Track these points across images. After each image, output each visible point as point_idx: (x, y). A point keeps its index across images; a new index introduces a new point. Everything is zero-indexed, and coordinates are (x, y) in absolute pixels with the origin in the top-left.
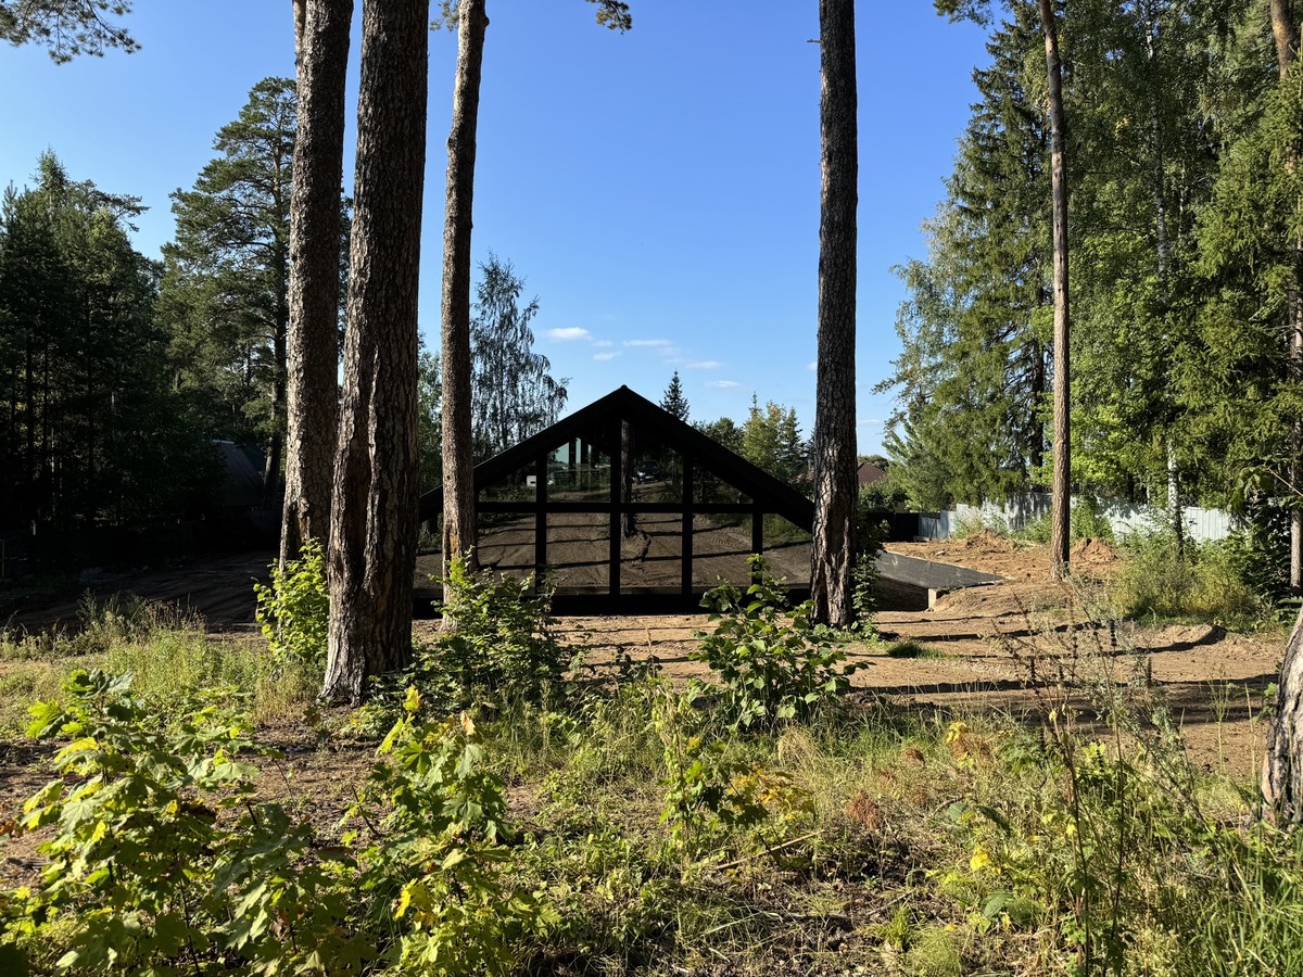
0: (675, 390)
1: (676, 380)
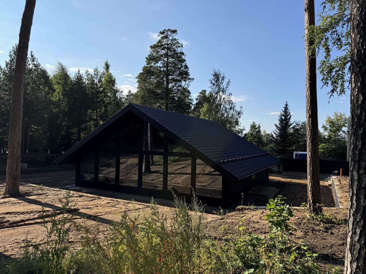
0: (286, 108)
1: (287, 105)
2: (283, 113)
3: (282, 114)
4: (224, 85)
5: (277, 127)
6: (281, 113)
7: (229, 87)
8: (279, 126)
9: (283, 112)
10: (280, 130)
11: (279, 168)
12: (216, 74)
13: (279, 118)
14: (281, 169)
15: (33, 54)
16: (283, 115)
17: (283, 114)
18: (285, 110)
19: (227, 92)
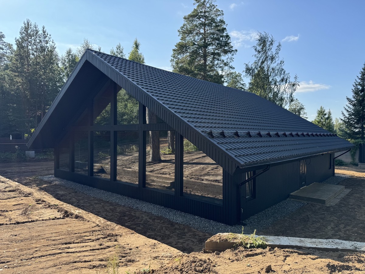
2: (359, 81)
3: (357, 83)
4: (272, 51)
5: (350, 101)
6: (355, 81)
7: (280, 52)
8: (353, 99)
9: (360, 79)
10: (354, 105)
11: (354, 159)
12: (261, 38)
13: (353, 88)
14: (357, 161)
15: (45, 30)
16: (360, 85)
17: (359, 83)
18: (361, 76)
19: (277, 59)
